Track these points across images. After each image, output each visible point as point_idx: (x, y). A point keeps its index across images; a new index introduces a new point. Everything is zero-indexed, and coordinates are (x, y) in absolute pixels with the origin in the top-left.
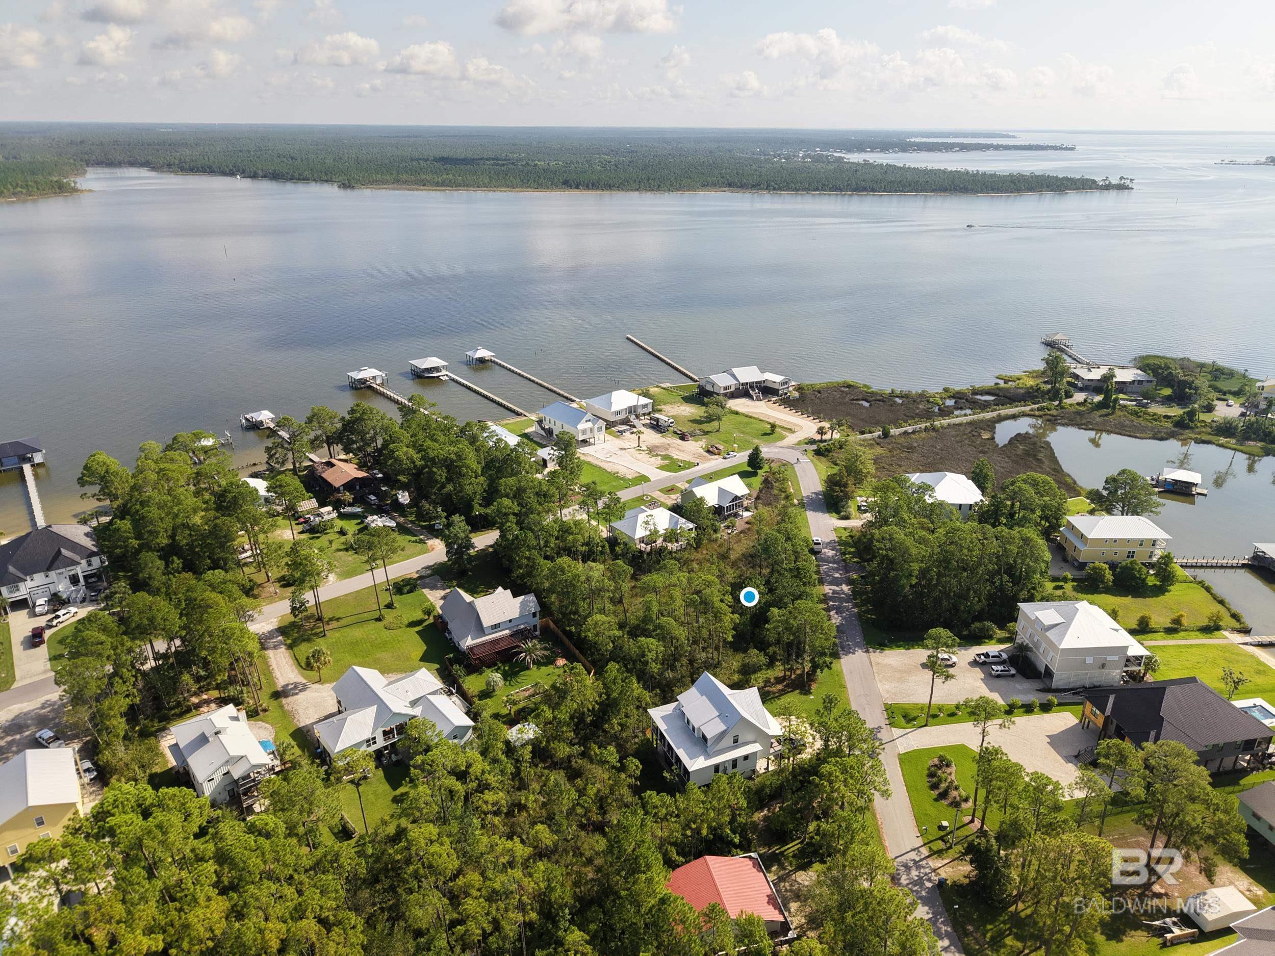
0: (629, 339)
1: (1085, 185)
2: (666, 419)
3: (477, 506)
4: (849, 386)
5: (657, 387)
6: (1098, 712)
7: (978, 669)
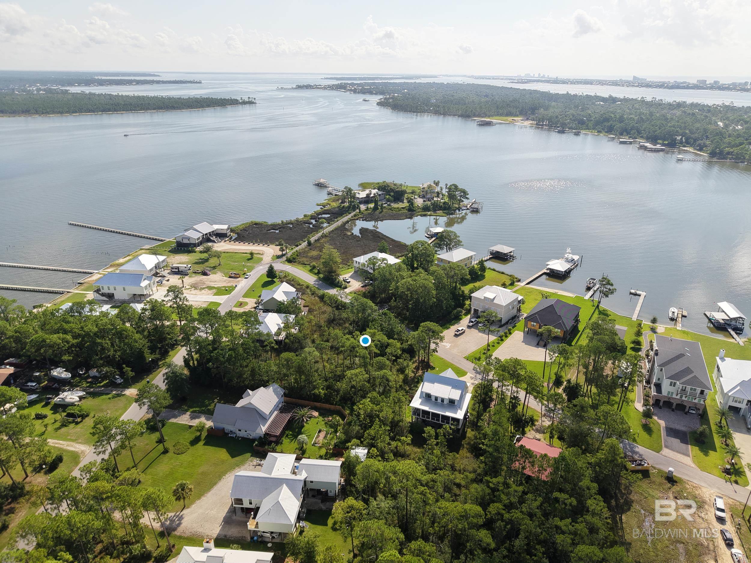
0: (70, 224)
1: (233, 102)
2: (185, 266)
3: (147, 356)
4: (256, 224)
5: (141, 249)
6: (535, 324)
7: (472, 329)
